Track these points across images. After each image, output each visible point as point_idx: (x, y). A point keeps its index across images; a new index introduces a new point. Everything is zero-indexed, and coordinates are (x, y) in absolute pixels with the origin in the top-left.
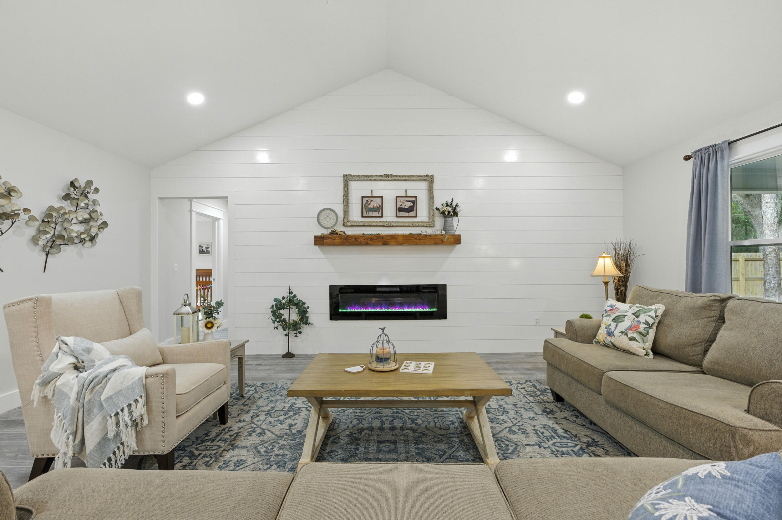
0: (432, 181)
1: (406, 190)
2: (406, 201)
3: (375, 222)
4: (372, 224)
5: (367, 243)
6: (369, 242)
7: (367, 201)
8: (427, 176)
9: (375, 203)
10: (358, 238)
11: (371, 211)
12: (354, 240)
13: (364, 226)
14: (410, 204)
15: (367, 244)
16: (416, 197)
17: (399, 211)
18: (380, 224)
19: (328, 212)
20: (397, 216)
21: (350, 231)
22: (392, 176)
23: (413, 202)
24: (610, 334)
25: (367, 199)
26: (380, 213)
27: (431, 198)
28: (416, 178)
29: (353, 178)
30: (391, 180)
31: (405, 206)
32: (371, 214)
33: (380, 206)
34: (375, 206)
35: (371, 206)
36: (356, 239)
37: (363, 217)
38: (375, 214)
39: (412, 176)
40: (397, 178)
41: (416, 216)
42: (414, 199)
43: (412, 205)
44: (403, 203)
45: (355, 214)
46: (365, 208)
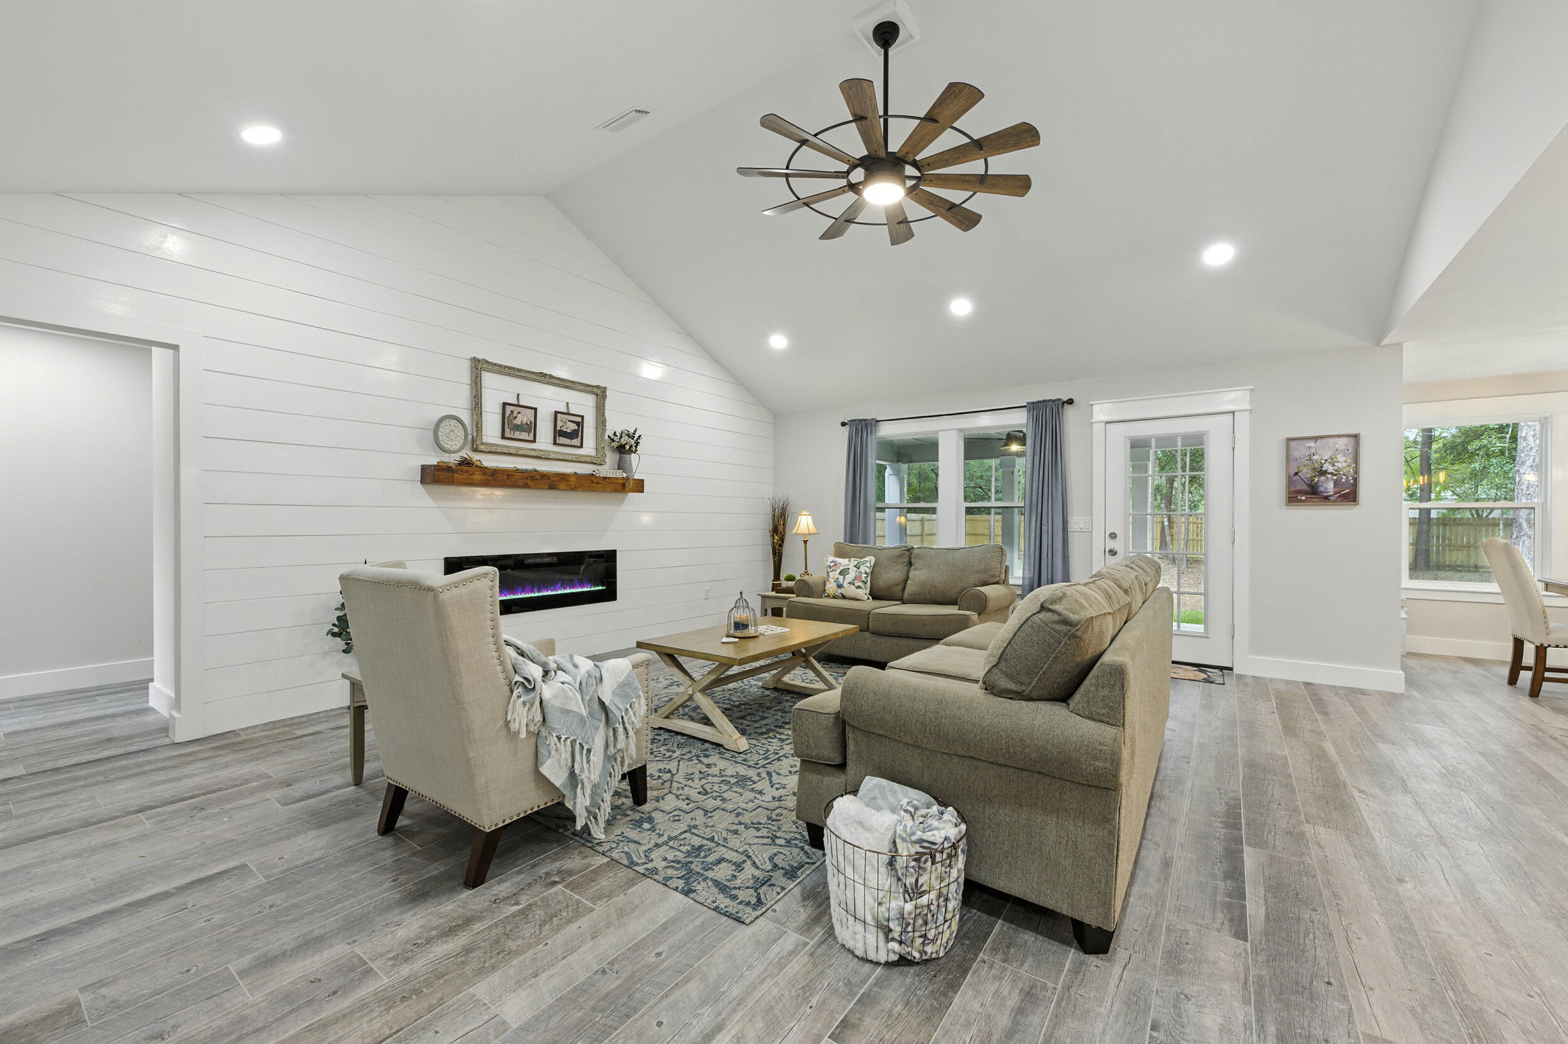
0: (604, 397)
1: (567, 403)
2: (569, 421)
3: (527, 449)
4: (520, 453)
5: (527, 484)
6: (530, 482)
7: (512, 411)
8: (598, 387)
9: (524, 417)
10: (513, 476)
11: (517, 430)
12: (505, 477)
13: (507, 454)
14: (574, 427)
15: (526, 486)
16: (582, 417)
17: (560, 436)
18: (533, 453)
19: (453, 422)
20: (555, 443)
21: (490, 462)
22: (551, 377)
23: (578, 424)
24: (840, 586)
25: (512, 408)
26: (532, 434)
27: (601, 422)
28: (582, 387)
29: (490, 367)
30: (548, 383)
31: (567, 428)
32: (517, 435)
33: (531, 423)
34: (524, 422)
35: (518, 421)
36: (509, 476)
37: (503, 437)
38: (524, 436)
39: (578, 383)
40: (556, 382)
41: (581, 446)
42: (579, 419)
43: (576, 428)
44: (565, 423)
45: (491, 432)
46: (508, 424)
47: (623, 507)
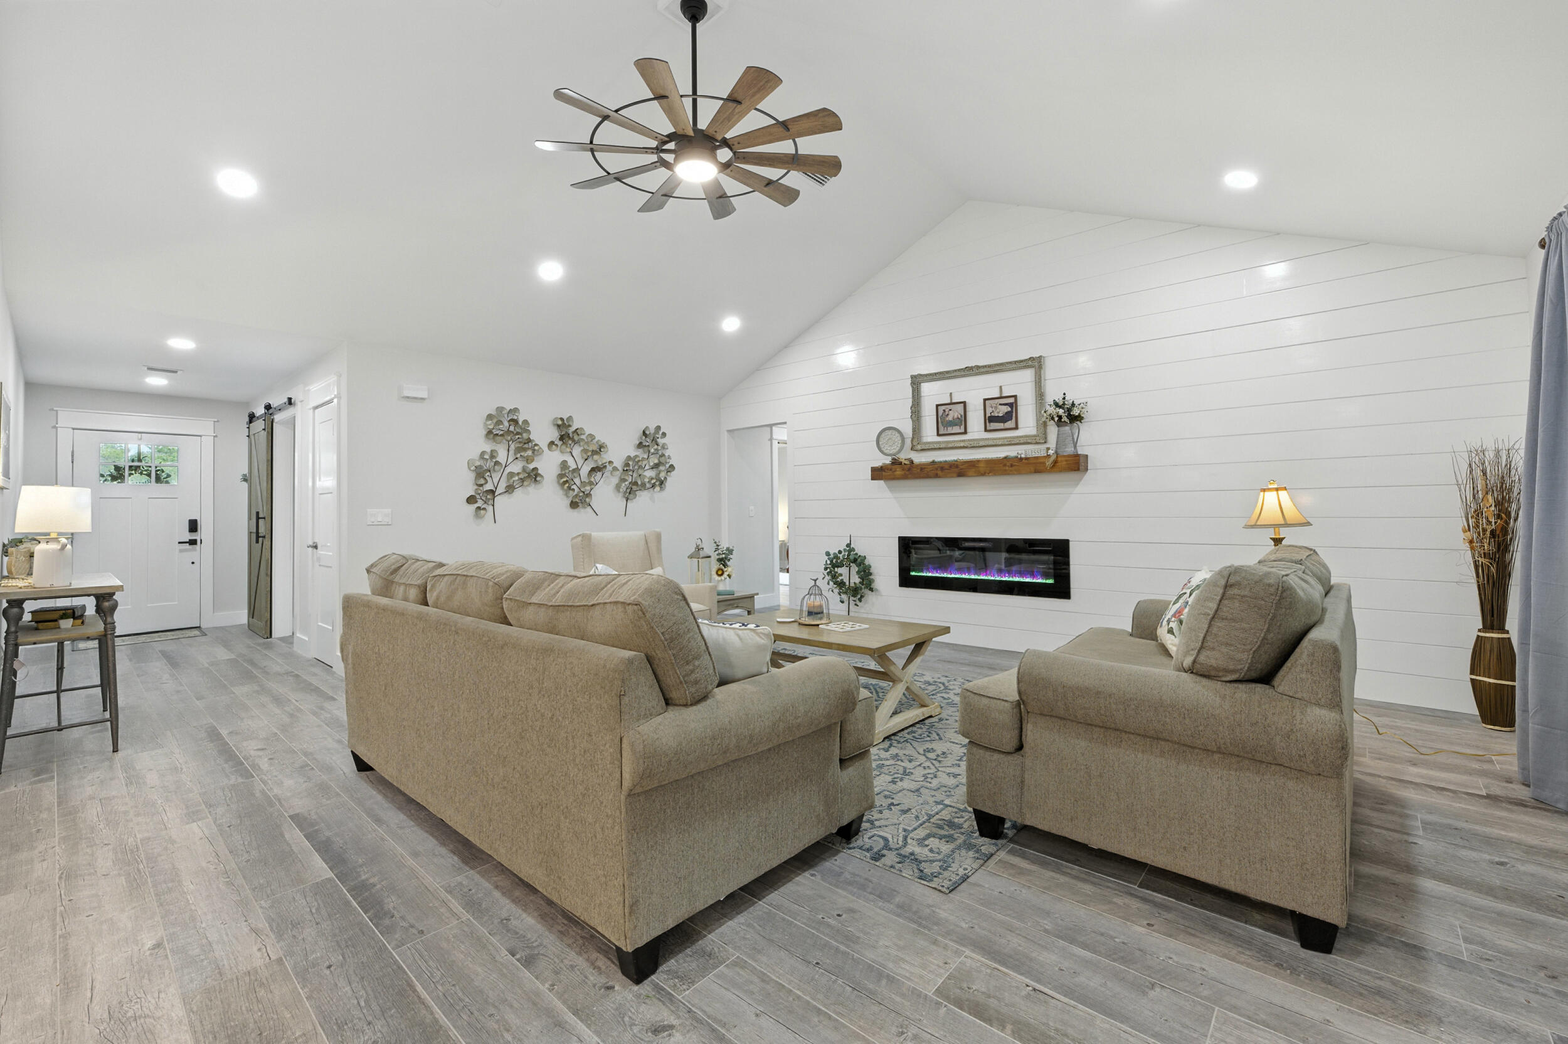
0: (1040, 367)
1: (1001, 387)
2: (1000, 404)
3: (954, 441)
4: (950, 445)
5: (937, 474)
6: (939, 473)
7: (944, 411)
8: (1032, 359)
9: (956, 412)
10: (925, 468)
11: (950, 426)
12: (919, 470)
13: (940, 449)
14: (1007, 409)
15: (936, 476)
16: (1015, 397)
17: (990, 421)
18: (962, 444)
19: (891, 431)
20: (986, 430)
21: (920, 458)
22: (978, 367)
23: (1011, 405)
25: (943, 408)
26: (963, 427)
27: (1040, 395)
28: (1014, 366)
29: (925, 378)
30: (977, 374)
31: (998, 413)
32: (950, 430)
33: (961, 416)
34: (956, 416)
35: (950, 418)
36: (922, 469)
37: (938, 435)
38: (956, 429)
39: (1007, 363)
40: (985, 369)
41: (1016, 428)
42: (1012, 400)
43: (1009, 409)
44: (996, 408)
45: (929, 433)
46: (942, 422)
47: (1080, 488)
